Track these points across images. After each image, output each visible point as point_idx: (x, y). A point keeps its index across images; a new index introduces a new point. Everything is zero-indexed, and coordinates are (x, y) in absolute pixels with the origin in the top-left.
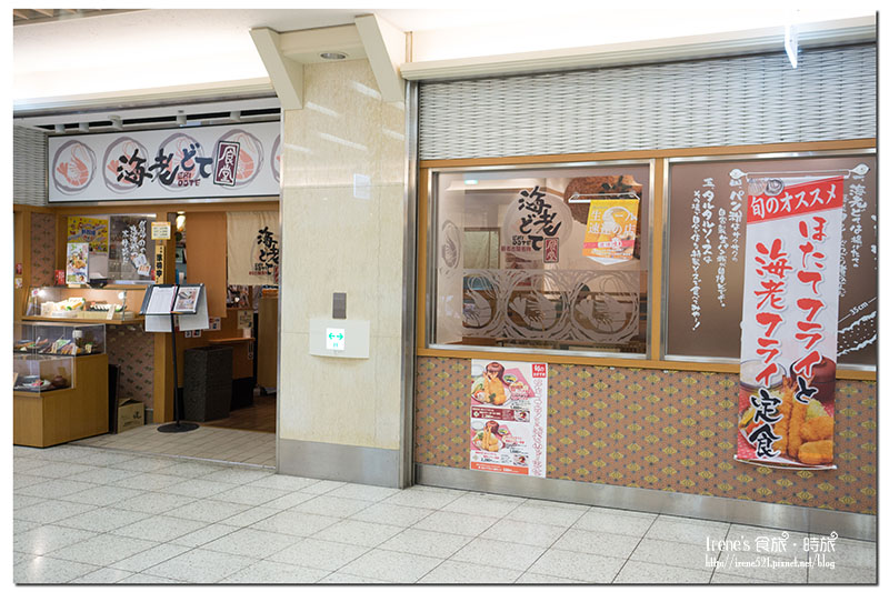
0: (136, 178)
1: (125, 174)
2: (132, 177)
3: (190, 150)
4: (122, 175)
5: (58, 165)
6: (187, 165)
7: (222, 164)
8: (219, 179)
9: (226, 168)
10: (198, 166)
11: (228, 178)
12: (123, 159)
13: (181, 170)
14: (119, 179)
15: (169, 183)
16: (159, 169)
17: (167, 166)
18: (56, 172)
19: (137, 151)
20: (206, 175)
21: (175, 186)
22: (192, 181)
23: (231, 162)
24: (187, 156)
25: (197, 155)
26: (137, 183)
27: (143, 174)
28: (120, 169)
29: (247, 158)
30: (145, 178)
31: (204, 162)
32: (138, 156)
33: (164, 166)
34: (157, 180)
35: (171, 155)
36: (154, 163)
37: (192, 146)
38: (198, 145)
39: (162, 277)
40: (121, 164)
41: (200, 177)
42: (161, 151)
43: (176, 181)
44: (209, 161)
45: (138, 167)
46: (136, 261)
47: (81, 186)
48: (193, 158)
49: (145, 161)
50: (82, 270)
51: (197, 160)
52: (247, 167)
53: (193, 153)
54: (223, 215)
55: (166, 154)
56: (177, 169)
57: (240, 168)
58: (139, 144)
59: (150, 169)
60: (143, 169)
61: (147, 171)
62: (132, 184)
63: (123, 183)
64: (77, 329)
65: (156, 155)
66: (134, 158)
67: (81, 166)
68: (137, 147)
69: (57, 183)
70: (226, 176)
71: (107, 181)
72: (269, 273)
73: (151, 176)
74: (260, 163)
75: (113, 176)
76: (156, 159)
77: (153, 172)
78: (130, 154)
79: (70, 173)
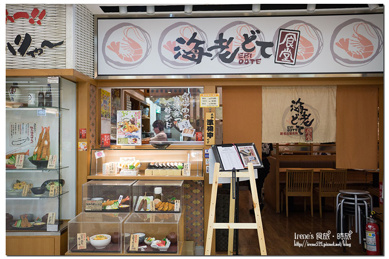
0: (194, 56)
1: (182, 53)
2: (190, 55)
3: (250, 35)
4: (179, 54)
5: (108, 43)
6: (248, 47)
7: (283, 47)
8: (279, 59)
9: (287, 51)
10: (258, 48)
11: (289, 59)
12: (181, 40)
13: (241, 51)
14: (176, 57)
15: (230, 61)
16: (219, 50)
17: (227, 47)
18: (106, 49)
19: (195, 34)
20: (267, 56)
21: (235, 64)
22: (252, 61)
23: (291, 46)
24: (247, 39)
25: (258, 39)
26: (195, 60)
27: (202, 53)
28: (177, 48)
29: (307, 43)
30: (204, 58)
31: (264, 45)
32: (196, 38)
33: (223, 48)
34: (217, 59)
35: (231, 39)
36: (214, 44)
37: (252, 32)
38: (258, 32)
39: (213, 138)
40: (178, 44)
41: (261, 57)
42: (221, 35)
43: (236, 60)
44: (270, 45)
45: (196, 47)
46: (180, 125)
47: (134, 62)
48: (254, 42)
49: (203, 42)
50: (134, 134)
51: (258, 43)
52: (307, 50)
53: (254, 37)
54: (259, 89)
55: (226, 37)
56: (238, 49)
57: (301, 51)
58: (197, 28)
59: (210, 49)
60: (201, 49)
61: (206, 51)
62: (190, 61)
63: (180, 60)
64: (158, 187)
65: (215, 37)
66: (192, 40)
67: (135, 45)
68: (196, 31)
69: (107, 59)
70: (286, 58)
71: (163, 58)
72: (302, 134)
73: (210, 55)
74: (319, 48)
75: (170, 55)
76: (216, 42)
77: (213, 52)
78: (188, 36)
79: (122, 51)
